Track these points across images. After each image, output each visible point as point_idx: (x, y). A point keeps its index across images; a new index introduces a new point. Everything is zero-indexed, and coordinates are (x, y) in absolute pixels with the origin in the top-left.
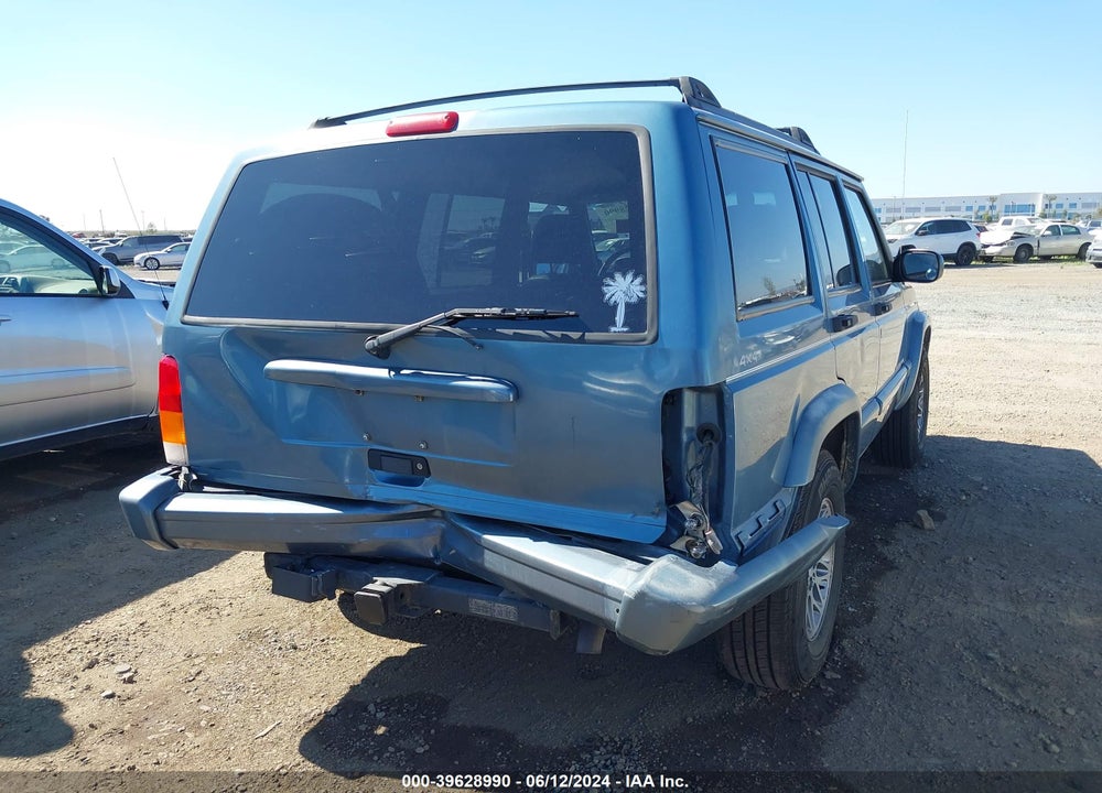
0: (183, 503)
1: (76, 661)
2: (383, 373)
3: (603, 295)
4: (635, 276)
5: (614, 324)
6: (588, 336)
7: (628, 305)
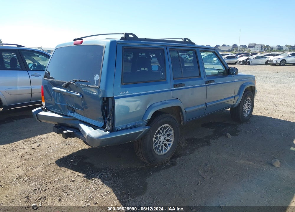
0: (42, 113)
1: (32, 142)
2: (65, 91)
3: (94, 78)
4: (98, 75)
5: (94, 84)
6: (91, 86)
7: (97, 80)
